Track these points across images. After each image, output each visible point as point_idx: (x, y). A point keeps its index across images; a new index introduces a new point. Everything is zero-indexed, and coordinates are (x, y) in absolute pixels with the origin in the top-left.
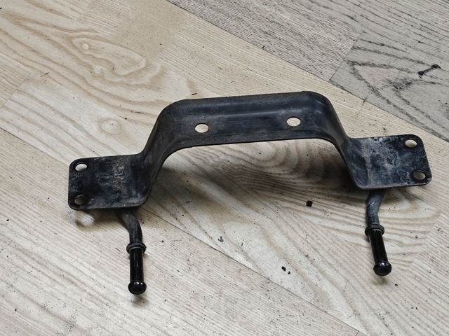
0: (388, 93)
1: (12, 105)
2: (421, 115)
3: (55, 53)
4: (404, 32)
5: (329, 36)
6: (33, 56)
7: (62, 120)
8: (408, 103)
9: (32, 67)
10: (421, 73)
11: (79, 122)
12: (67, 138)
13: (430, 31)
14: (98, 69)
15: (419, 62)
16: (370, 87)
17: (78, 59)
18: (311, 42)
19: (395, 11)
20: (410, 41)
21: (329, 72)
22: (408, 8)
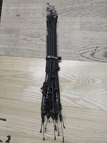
0: (91, 58)
1: (23, 95)
2: (100, 59)
3: (25, 80)
4: (88, 42)
5: (74, 50)
6: (21, 83)
7: (34, 94)
8: (96, 58)
9: (22, 85)
10: (95, 50)
11: (37, 93)
12: (36, 97)
13: (93, 40)
14: (34, 79)
15: (93, 48)
16: (87, 58)
17: (30, 79)
18: (71, 53)
19: (84, 38)
20: (90, 44)
21: (77, 58)
22: (86, 36)
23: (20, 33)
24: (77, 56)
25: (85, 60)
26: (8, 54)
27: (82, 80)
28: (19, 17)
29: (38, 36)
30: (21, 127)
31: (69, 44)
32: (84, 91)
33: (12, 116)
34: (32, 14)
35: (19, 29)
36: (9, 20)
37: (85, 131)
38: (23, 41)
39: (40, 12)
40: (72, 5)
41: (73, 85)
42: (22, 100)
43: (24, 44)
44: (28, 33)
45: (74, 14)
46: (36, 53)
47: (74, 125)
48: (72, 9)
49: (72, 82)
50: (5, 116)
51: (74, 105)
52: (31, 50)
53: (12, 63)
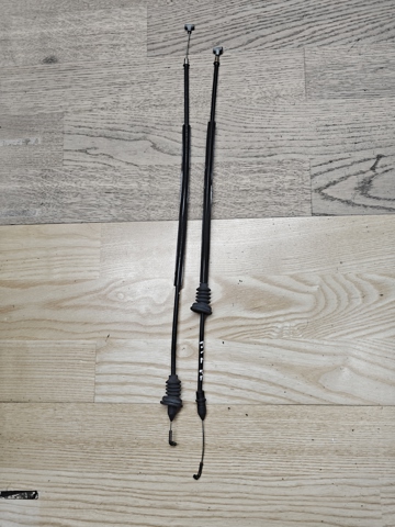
0: (360, 199)
1: (100, 379)
3: (102, 316)
4: (339, 141)
5: (288, 178)
6: (89, 328)
7: (145, 369)
8: (378, 198)
9: (94, 338)
10: (373, 168)
13: (358, 129)
14: (142, 309)
15: (365, 160)
16: (343, 202)
17: (123, 310)
18: (278, 191)
19: (323, 128)
20: (348, 146)
21: (307, 207)
22: (330, 119)
23: (66, 129)
24: (306, 197)
25: (338, 212)
26: (20, 216)
27: (336, 292)
28: (56, 65)
29: (141, 135)
30: (107, 519)
31: (268, 153)
32: (352, 332)
33: (63, 473)
34: (106, 49)
35: (61, 111)
36: (12, 80)
37: (378, 499)
38: (81, 158)
39: (139, 40)
40: (261, 4)
41: (305, 316)
42: (98, 399)
43: (83, 168)
44: (98, 125)
45: (273, 37)
46: (136, 202)
47: (330, 481)
48: (263, 22)
49: (298, 304)
50: (31, 477)
51: (317, 398)
52: (117, 192)
53: (44, 253)
